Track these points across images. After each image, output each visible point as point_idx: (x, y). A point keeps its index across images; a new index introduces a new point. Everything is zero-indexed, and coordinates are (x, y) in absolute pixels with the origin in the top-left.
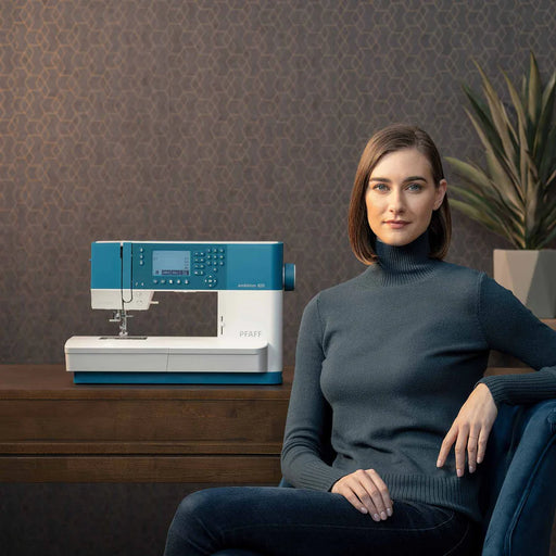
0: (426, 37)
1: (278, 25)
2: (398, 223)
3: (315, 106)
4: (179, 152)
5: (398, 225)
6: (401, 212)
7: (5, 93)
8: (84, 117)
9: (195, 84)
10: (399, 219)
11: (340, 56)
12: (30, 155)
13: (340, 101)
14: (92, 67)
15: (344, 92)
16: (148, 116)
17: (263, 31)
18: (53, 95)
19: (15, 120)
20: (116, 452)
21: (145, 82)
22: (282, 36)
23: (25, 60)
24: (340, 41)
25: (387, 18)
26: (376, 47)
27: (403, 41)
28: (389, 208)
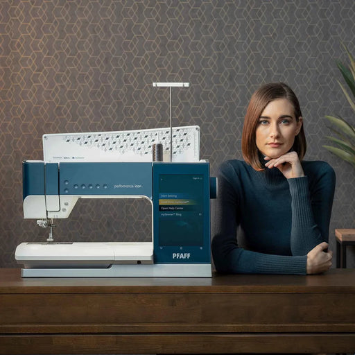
0: (311, 28)
1: (203, 19)
2: (276, 144)
3: (231, 78)
4: (132, 112)
5: (276, 146)
6: (277, 137)
7: (5, 69)
8: (62, 87)
9: (143, 63)
10: (276, 141)
11: (249, 41)
12: (23, 115)
13: (249, 74)
14: (68, 51)
15: (252, 68)
16: (109, 86)
17: (192, 24)
18: (39, 70)
19: (12, 89)
20: (88, 331)
21: (106, 61)
22: (206, 27)
23: (19, 45)
24: (249, 30)
25: (283, 14)
26: (275, 35)
27: (294, 30)
28: (271, 135)
